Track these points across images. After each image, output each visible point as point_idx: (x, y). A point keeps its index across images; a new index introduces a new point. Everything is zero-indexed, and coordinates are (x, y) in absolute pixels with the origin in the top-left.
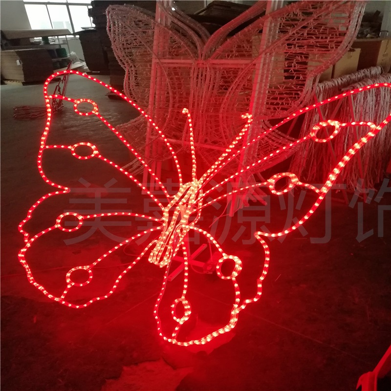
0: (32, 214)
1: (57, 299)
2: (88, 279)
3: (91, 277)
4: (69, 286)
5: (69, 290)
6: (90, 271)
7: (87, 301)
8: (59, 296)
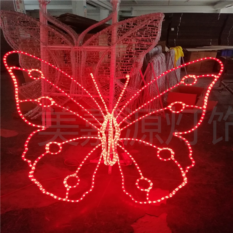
0: (28, 147)
1: (64, 200)
2: (77, 182)
3: (79, 180)
4: (68, 189)
5: (69, 192)
6: (77, 177)
7: (81, 196)
8: (65, 198)
